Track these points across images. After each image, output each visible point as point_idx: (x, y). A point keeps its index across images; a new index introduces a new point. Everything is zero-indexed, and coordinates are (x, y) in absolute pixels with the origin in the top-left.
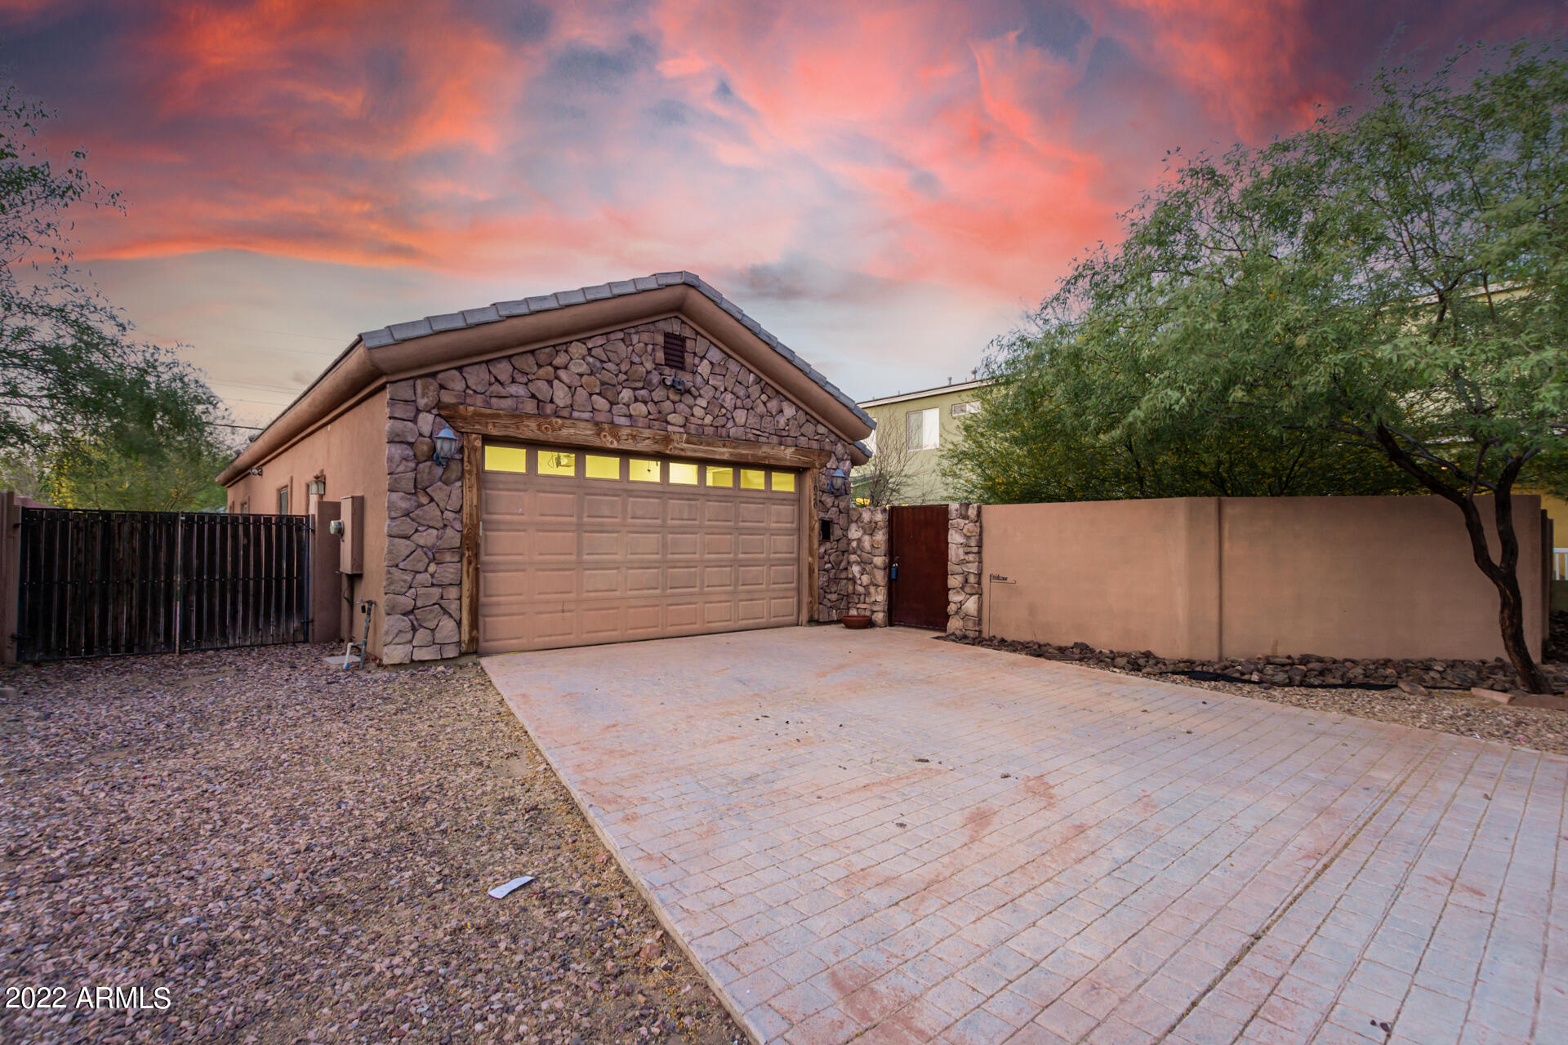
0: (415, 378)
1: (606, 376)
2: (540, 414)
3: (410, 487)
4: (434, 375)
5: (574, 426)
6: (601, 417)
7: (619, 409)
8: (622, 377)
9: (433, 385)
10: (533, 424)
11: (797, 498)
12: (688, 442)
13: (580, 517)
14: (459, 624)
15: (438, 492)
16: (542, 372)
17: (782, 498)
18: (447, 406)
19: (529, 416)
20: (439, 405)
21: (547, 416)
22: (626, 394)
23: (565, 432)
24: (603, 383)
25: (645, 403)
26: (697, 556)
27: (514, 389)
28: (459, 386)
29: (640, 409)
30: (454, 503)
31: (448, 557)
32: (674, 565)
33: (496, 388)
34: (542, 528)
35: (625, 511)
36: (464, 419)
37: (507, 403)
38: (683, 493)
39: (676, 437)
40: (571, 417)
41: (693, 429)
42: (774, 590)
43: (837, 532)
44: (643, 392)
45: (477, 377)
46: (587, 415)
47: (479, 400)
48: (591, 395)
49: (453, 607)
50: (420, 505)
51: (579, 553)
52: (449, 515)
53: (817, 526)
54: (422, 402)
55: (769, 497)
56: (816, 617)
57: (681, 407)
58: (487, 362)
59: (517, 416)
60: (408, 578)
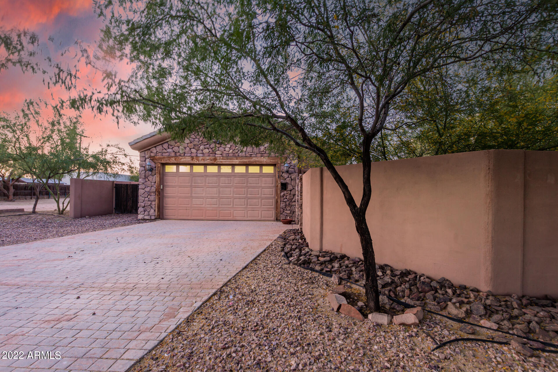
0: (145, 151)
1: (195, 143)
2: (176, 156)
3: (144, 177)
4: (149, 149)
5: (185, 158)
6: (193, 155)
7: (200, 152)
8: (200, 142)
9: (149, 152)
10: (173, 159)
11: (273, 175)
12: (222, 159)
13: (192, 183)
14: (155, 211)
15: (150, 178)
16: (176, 145)
17: (268, 175)
18: (152, 157)
19: (172, 157)
20: (150, 157)
21: (177, 156)
22: (202, 147)
23: (182, 160)
24: (194, 145)
25: (208, 149)
26: (231, 195)
27: (169, 150)
28: (155, 151)
29: (206, 151)
30: (154, 181)
31: (152, 194)
32: (222, 198)
33: (164, 151)
34: (180, 186)
35: (205, 182)
36: (156, 159)
37: (167, 154)
38: (227, 175)
39: (218, 158)
40: (184, 156)
41: (224, 155)
42: (263, 208)
43: (290, 187)
44: (208, 146)
45: (159, 148)
46: (189, 155)
47: (160, 154)
48: (190, 149)
49: (153, 206)
50: (146, 181)
51: (191, 194)
52: (153, 184)
53: (279, 185)
54: (147, 156)
55: (261, 175)
56: (279, 219)
57: (220, 148)
58: (162, 144)
59: (169, 157)
60: (143, 199)
